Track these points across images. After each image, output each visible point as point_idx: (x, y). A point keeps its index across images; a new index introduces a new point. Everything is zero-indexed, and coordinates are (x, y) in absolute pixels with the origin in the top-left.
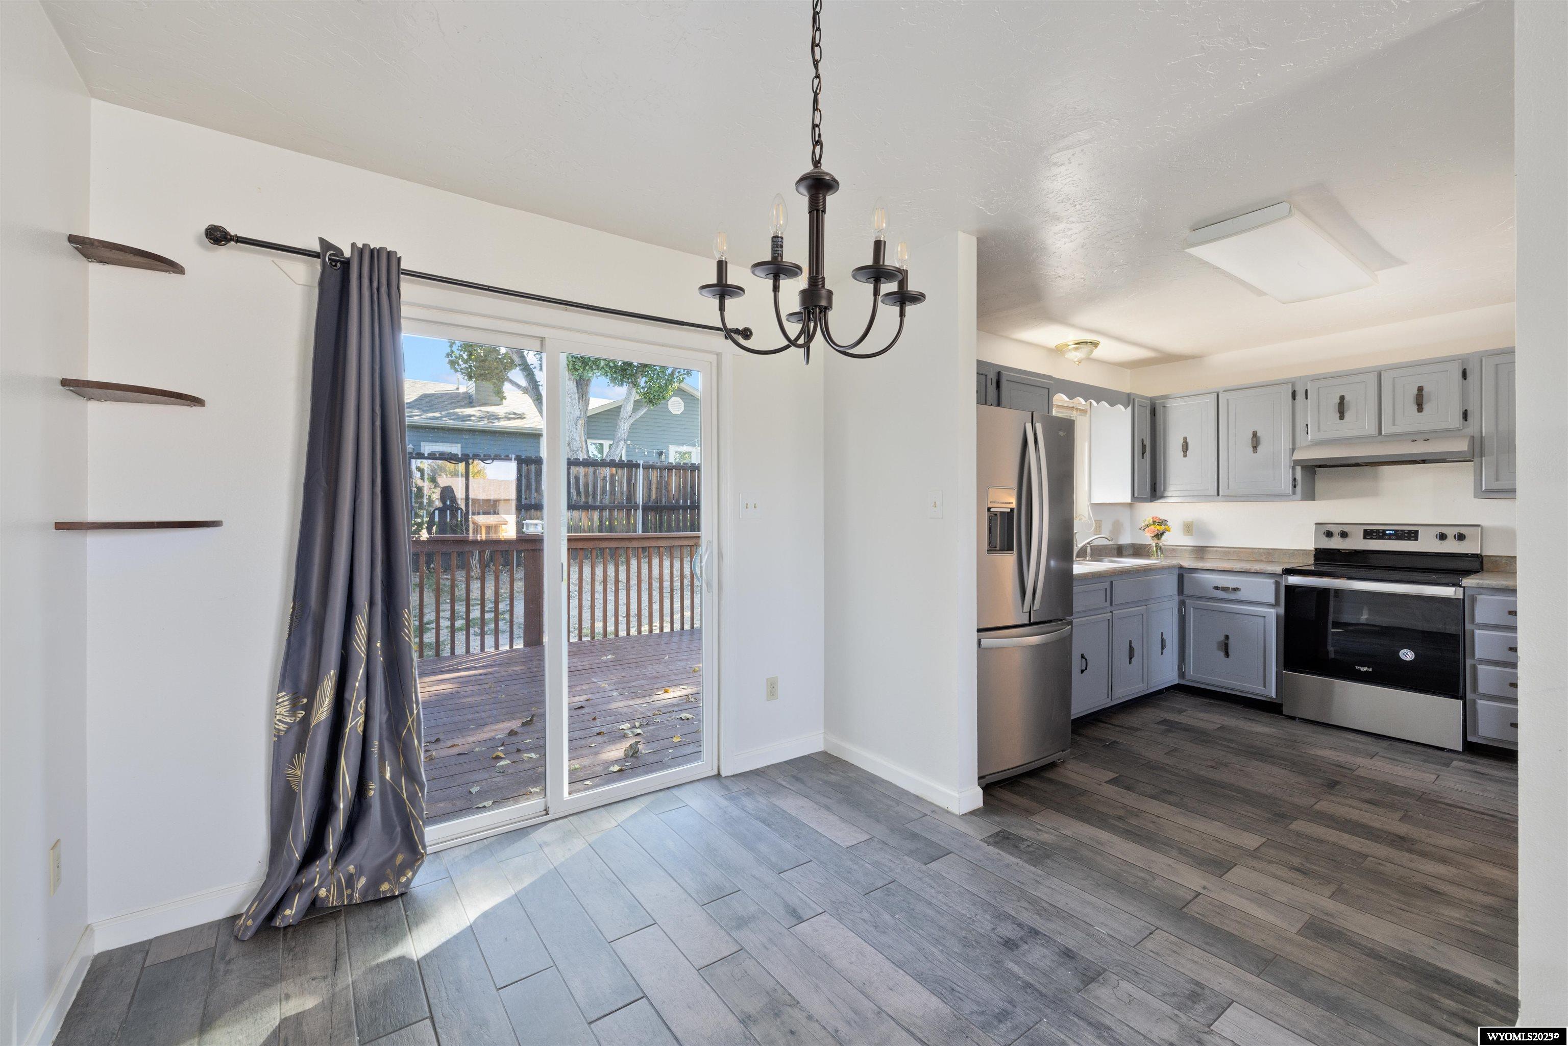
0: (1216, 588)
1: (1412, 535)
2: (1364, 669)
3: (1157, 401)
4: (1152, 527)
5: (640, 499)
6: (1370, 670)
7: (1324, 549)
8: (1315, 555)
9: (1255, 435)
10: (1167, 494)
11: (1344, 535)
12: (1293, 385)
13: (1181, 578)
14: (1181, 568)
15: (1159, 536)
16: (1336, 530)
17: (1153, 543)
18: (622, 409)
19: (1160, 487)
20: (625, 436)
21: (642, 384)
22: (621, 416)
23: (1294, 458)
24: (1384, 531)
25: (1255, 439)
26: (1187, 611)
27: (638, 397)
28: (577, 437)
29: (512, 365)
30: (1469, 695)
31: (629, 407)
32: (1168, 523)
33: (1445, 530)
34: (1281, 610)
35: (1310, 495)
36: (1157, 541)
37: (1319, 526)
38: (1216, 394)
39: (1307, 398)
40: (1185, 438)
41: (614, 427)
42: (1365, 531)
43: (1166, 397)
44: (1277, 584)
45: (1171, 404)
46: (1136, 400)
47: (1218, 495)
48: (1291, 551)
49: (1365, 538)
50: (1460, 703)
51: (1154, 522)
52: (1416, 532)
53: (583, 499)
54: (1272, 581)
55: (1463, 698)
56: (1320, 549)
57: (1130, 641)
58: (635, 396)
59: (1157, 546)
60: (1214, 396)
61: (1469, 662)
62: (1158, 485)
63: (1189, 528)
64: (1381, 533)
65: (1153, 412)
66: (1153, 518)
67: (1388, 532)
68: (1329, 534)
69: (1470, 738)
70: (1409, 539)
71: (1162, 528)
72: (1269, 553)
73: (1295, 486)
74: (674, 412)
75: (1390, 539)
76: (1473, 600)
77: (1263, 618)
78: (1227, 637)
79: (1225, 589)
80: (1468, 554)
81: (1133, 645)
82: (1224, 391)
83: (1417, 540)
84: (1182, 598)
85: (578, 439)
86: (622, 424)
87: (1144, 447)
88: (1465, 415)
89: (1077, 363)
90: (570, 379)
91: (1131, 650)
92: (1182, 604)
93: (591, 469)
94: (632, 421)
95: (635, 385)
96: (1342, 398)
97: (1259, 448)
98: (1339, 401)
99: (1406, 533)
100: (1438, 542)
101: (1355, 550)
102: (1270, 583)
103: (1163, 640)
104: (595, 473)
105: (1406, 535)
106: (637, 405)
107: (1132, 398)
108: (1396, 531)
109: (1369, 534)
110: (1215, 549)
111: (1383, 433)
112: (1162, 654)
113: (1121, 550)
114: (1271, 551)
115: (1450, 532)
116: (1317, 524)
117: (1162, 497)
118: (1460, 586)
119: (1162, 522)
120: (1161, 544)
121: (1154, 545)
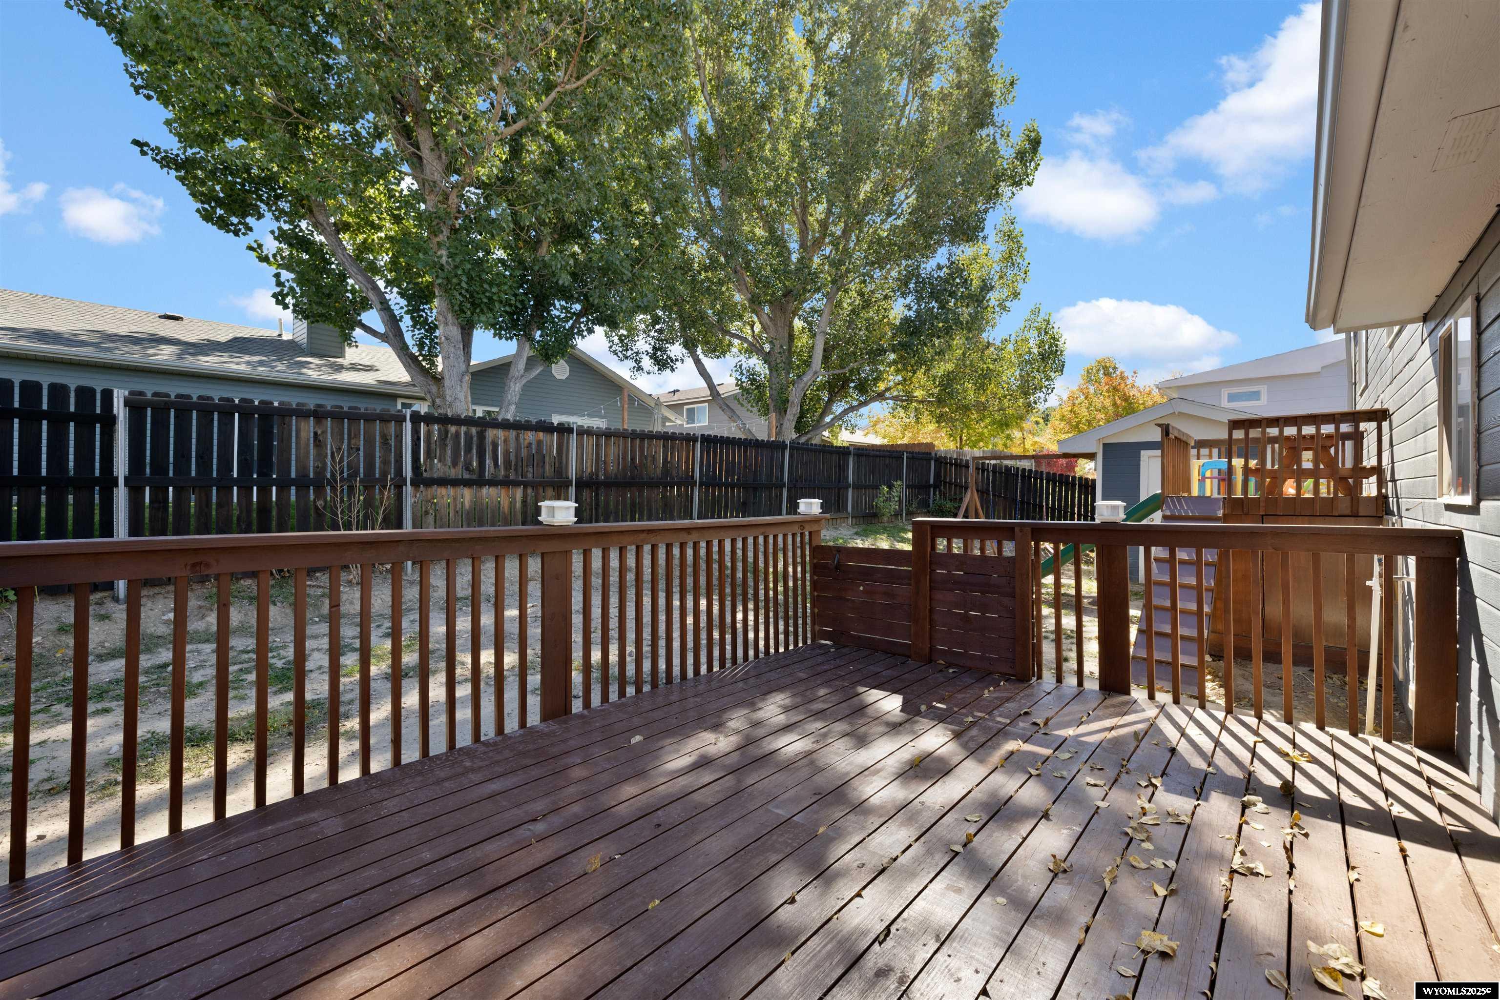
5: (573, 474)
18: (512, 368)
20: (516, 399)
21: (537, 337)
22: (510, 376)
27: (531, 354)
28: (461, 396)
29: (365, 305)
31: (522, 365)
41: (502, 388)
53: (503, 472)
58: (528, 352)
74: (558, 377)
85: (463, 399)
86: (512, 385)
90: (454, 324)
93: (512, 434)
94: (524, 381)
95: (530, 338)
104: (517, 438)
106: (530, 363)
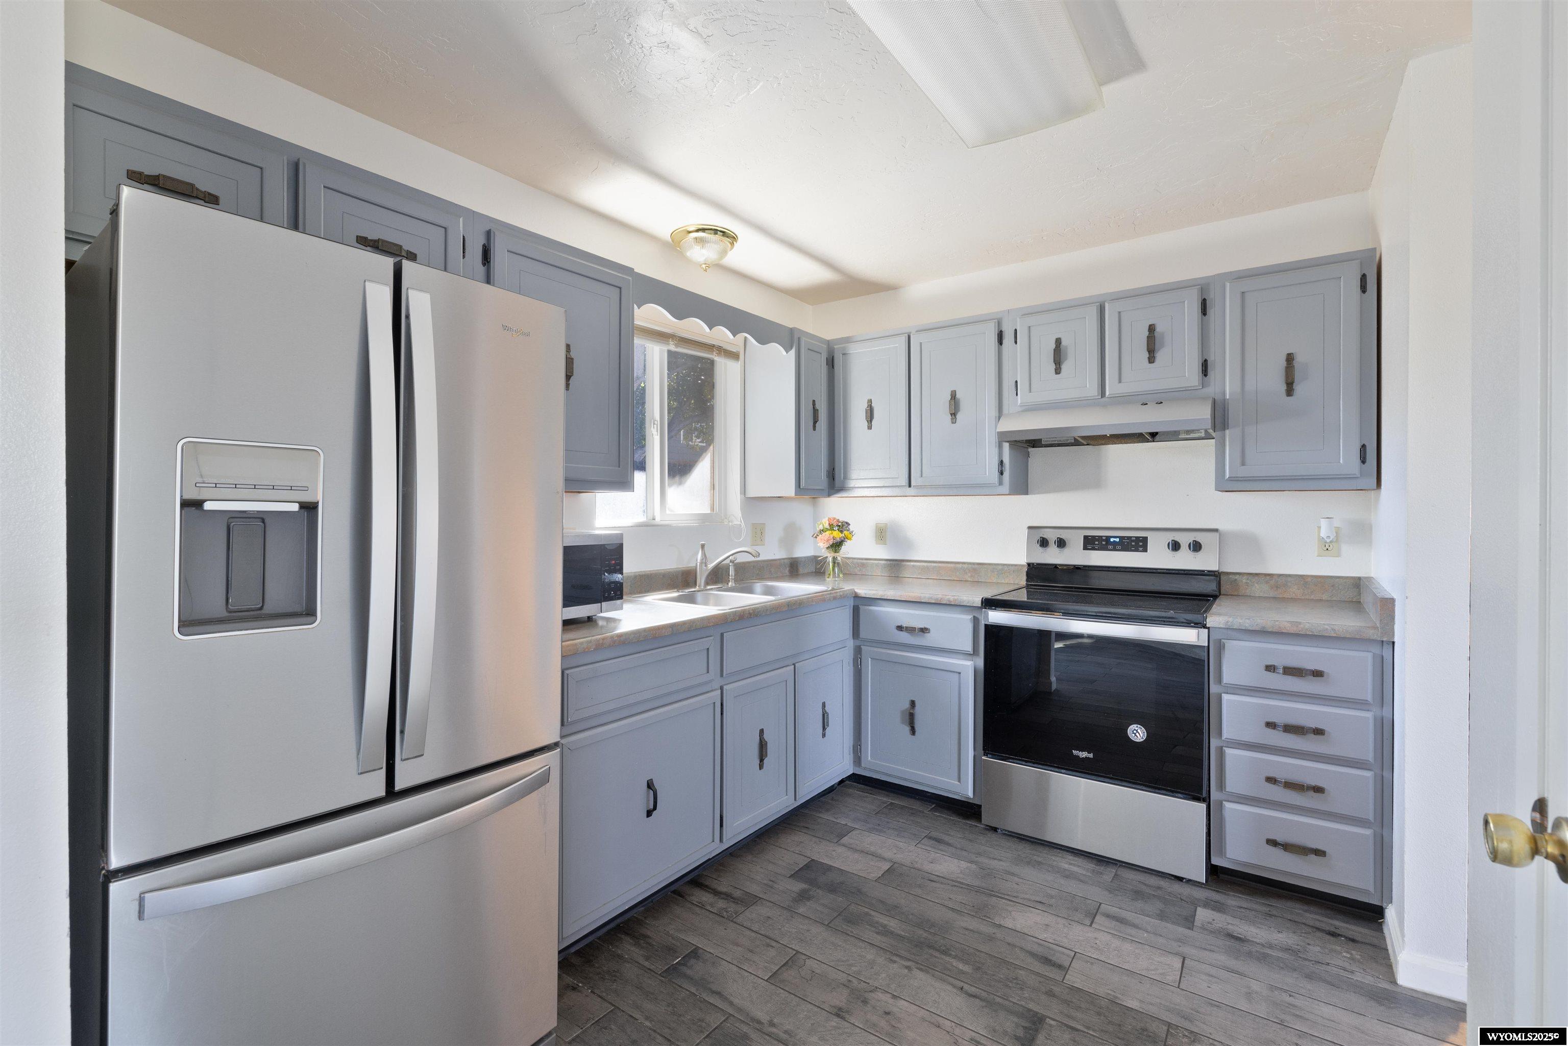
0: (900, 628)
1: (1138, 544)
2: (1083, 755)
3: (835, 347)
4: (828, 533)
6: (1091, 756)
7: (1038, 564)
8: (1027, 573)
9: (953, 396)
10: (852, 484)
11: (1061, 543)
12: (999, 323)
13: (856, 611)
14: (856, 597)
15: (836, 546)
16: (1052, 536)
17: (830, 556)
19: (839, 475)
23: (998, 430)
24: (1108, 538)
25: (953, 403)
26: (863, 664)
30: (1215, 795)
32: (850, 527)
33: (1178, 537)
34: (980, 662)
35: (1021, 486)
36: (833, 554)
37: (1032, 531)
38: (907, 335)
39: (1016, 342)
40: (870, 401)
42: (1086, 537)
43: (848, 340)
44: (976, 621)
45: (854, 350)
46: (803, 339)
47: (910, 486)
48: (1000, 567)
49: (1085, 548)
50: (1203, 806)
51: (831, 527)
52: (1145, 540)
54: (970, 617)
55: (1206, 800)
56: (1033, 564)
57: (762, 731)
59: (834, 559)
60: (903, 340)
61: (1214, 743)
62: (836, 470)
63: (882, 533)
64: (1104, 540)
65: (831, 363)
66: (829, 519)
67: (1112, 540)
68: (1044, 543)
69: (1215, 861)
70: (1137, 550)
71: (837, 535)
72: (975, 570)
73: (1002, 473)
75: (1115, 549)
76: (1221, 647)
77: (957, 675)
78: (913, 703)
79: (910, 630)
80: (1204, 571)
81: (766, 736)
82: (917, 331)
83: (1146, 551)
84: (858, 643)
87: (815, 411)
88: (1205, 368)
89: (704, 266)
91: (763, 746)
92: (858, 651)
96: (1058, 342)
97: (959, 416)
98: (1054, 346)
99: (1133, 541)
100: (1170, 553)
101: (1074, 566)
102: (966, 619)
103: (825, 716)
105: (1133, 544)
107: (796, 337)
108: (1121, 538)
109: (1091, 543)
110: (912, 563)
111: (1107, 393)
112: (824, 735)
113: (797, 566)
114: (976, 566)
115: (1185, 540)
116: (1030, 528)
117: (842, 489)
118: (1204, 627)
119: (843, 526)
120: (839, 558)
121: (830, 559)
